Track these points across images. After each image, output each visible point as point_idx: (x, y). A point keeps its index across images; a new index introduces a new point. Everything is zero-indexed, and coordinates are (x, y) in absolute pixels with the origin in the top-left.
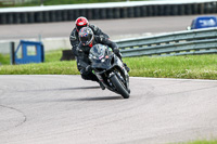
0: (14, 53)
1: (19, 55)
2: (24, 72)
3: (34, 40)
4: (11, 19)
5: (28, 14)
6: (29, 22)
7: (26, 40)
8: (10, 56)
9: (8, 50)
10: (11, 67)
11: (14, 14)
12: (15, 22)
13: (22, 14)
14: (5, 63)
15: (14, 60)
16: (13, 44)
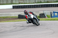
0: (51, 15)
1: (53, 15)
2: (54, 20)
3: (57, 11)
4: (51, 6)
5: (55, 4)
6: (55, 7)
7: (55, 11)
8: (50, 16)
9: (50, 14)
10: (50, 18)
11: (52, 5)
12: (52, 7)
13: (53, 5)
14: (49, 17)
15: (51, 17)
16: (51, 12)
